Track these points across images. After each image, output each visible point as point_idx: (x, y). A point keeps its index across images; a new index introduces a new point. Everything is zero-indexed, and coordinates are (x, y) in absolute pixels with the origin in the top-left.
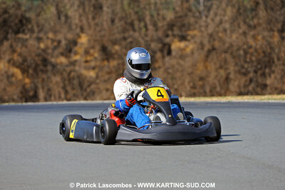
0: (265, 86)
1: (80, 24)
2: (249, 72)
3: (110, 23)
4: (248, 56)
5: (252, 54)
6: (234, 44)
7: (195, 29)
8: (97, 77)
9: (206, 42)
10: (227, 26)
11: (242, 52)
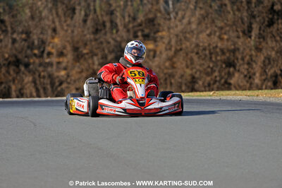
0: (230, 84)
1: (53, 26)
2: (215, 71)
3: (82, 24)
4: (213, 56)
5: (217, 54)
6: (201, 44)
7: (163, 30)
8: (68, 76)
9: (173, 42)
10: (194, 26)
11: (207, 52)
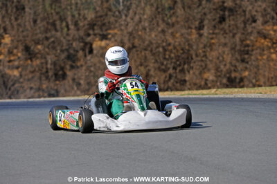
0: (185, 81)
1: (3, 25)
2: (169, 69)
3: (32, 23)
4: (167, 53)
5: (171, 52)
6: (154, 42)
7: (115, 28)
8: (21, 76)
9: (126, 40)
10: (147, 24)
11: (161, 49)
